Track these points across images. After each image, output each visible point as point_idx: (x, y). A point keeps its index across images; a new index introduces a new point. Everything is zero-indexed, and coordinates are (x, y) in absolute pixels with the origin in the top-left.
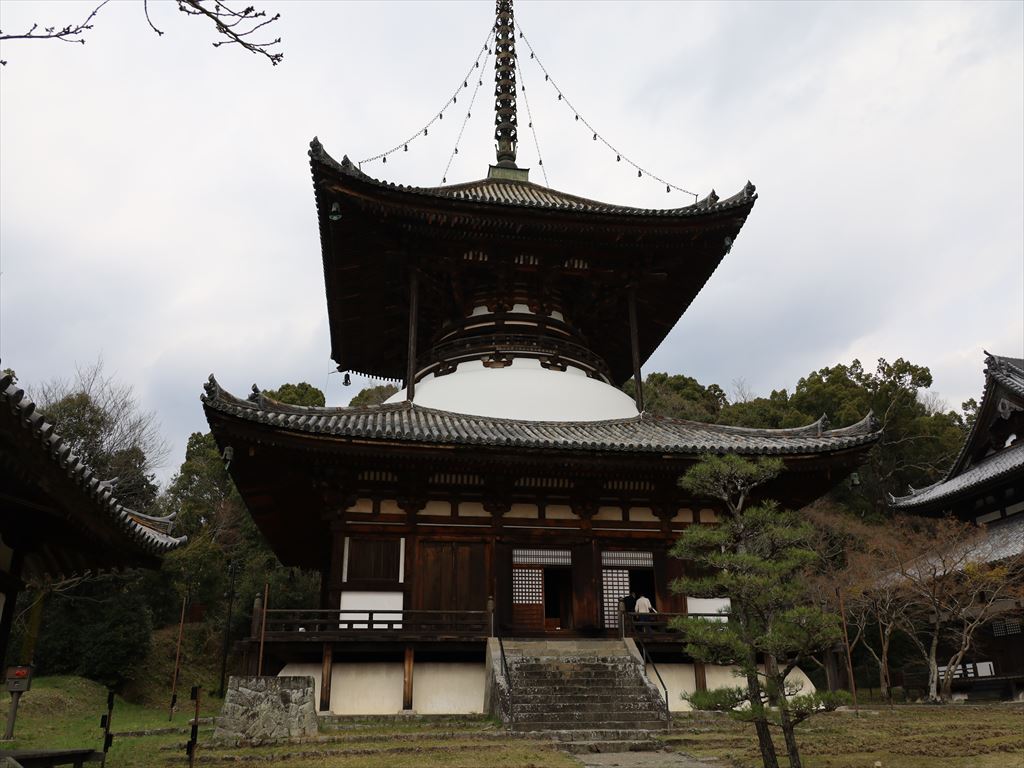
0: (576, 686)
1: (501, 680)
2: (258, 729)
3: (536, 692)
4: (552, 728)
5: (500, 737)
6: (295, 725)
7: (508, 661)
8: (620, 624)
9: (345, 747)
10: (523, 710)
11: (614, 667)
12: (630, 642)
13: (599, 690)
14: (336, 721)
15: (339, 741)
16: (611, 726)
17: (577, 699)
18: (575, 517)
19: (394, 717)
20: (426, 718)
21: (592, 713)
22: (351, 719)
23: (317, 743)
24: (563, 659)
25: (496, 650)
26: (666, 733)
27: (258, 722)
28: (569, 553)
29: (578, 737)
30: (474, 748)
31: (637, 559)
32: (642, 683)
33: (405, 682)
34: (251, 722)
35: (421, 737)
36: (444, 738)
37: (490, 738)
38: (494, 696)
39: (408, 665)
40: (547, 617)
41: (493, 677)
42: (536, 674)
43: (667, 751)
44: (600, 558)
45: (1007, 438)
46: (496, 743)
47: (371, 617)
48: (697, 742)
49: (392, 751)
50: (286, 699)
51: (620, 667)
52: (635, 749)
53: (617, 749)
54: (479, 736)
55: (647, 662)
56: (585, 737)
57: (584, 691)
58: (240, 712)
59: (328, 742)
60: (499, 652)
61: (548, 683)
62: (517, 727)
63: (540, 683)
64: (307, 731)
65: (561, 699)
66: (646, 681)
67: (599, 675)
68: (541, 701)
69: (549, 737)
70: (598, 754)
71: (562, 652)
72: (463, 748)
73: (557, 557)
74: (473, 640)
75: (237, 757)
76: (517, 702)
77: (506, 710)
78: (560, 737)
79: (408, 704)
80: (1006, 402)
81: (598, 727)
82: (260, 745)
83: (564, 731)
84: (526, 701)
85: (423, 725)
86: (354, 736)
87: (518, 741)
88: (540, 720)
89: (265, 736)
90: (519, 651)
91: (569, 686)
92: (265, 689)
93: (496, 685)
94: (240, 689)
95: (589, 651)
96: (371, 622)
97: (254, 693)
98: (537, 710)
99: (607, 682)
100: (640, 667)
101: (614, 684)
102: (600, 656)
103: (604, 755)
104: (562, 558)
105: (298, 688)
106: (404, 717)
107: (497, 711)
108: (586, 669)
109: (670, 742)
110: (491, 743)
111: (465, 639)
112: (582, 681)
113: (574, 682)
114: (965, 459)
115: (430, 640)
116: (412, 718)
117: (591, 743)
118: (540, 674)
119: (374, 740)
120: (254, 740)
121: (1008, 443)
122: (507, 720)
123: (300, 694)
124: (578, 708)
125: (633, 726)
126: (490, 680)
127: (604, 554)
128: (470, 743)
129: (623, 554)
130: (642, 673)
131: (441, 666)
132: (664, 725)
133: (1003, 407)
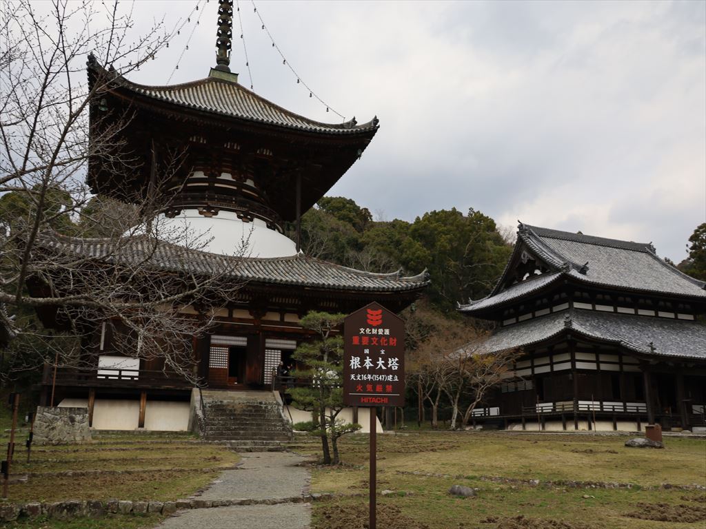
0: (243, 417)
1: (200, 413)
2: (55, 436)
3: (219, 420)
4: (227, 439)
5: (198, 444)
6: (78, 434)
7: (204, 402)
8: (272, 382)
9: (109, 447)
10: (211, 429)
11: (266, 407)
12: (277, 393)
13: (255, 420)
14: (98, 433)
15: (105, 444)
16: (260, 439)
17: (243, 424)
18: (251, 317)
19: (134, 432)
20: (153, 433)
21: (250, 432)
22: (107, 432)
23: (92, 444)
24: (237, 402)
25: (197, 396)
26: (289, 443)
27: (55, 432)
28: (245, 339)
29: (241, 444)
30: (183, 448)
31: (287, 344)
32: (281, 416)
33: (140, 412)
34: (51, 431)
35: (152, 443)
36: (165, 443)
37: (192, 443)
38: (195, 422)
39: (143, 402)
40: (229, 376)
41: (195, 411)
42: (221, 410)
43: (288, 452)
44: (264, 343)
45: (524, 275)
46: (196, 446)
47: (120, 373)
48: (304, 447)
49: (137, 449)
50: (72, 420)
51: (269, 407)
52: (270, 450)
53: (261, 450)
54: (186, 442)
55: (284, 404)
56: (245, 444)
57: (247, 420)
58: (45, 426)
59: (98, 444)
60: (199, 397)
61: (227, 415)
62: (207, 438)
63: (222, 415)
64: (85, 438)
65: (233, 424)
66: (283, 415)
67: (257, 411)
68: (222, 425)
69: (225, 444)
70: (251, 453)
71: (237, 398)
72: (177, 448)
73: (238, 341)
74: (183, 389)
75: (47, 451)
76: (208, 425)
77: (201, 429)
78: (231, 444)
79: (141, 424)
80: (526, 253)
81: (253, 439)
82: (58, 445)
83: (233, 441)
84: (213, 425)
85: (152, 436)
86: (112, 441)
87: (208, 446)
88: (221, 435)
89: (60, 440)
90: (211, 396)
91: (238, 417)
92: (60, 414)
93: (197, 415)
94: (45, 413)
95: (253, 398)
96: (120, 376)
97: (53, 416)
98: (219, 430)
99: (261, 415)
100: (281, 408)
101: (265, 417)
102: (259, 401)
103: (254, 453)
104: (241, 341)
105: (79, 414)
106: (140, 432)
107: (196, 430)
108: (249, 408)
109: (289, 447)
110: (193, 446)
111: (178, 389)
112: (247, 415)
113: (242, 415)
114: (501, 285)
115: (157, 388)
116: (145, 433)
117: (248, 447)
118: (223, 410)
119: (125, 443)
120: (54, 442)
121: (525, 278)
122: (202, 434)
123: (81, 417)
124: (243, 429)
125: (272, 439)
126: (193, 412)
127: (267, 340)
128: (181, 446)
129: (278, 341)
130: (281, 411)
131: (163, 403)
132: (289, 438)
133: (524, 256)
